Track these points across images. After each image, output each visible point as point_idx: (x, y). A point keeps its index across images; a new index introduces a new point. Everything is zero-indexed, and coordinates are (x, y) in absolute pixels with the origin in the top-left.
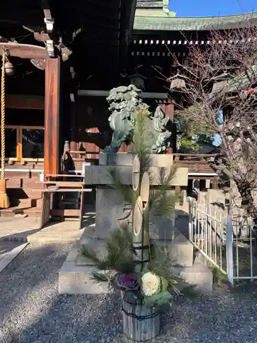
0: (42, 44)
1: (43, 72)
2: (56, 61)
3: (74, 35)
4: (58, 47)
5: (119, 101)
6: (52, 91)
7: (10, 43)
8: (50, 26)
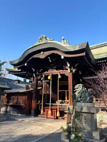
0: (67, 70)
1: (68, 76)
2: (71, 73)
3: (76, 66)
4: (72, 70)
5: (77, 88)
6: (70, 82)
7: (60, 71)
8: (69, 65)
